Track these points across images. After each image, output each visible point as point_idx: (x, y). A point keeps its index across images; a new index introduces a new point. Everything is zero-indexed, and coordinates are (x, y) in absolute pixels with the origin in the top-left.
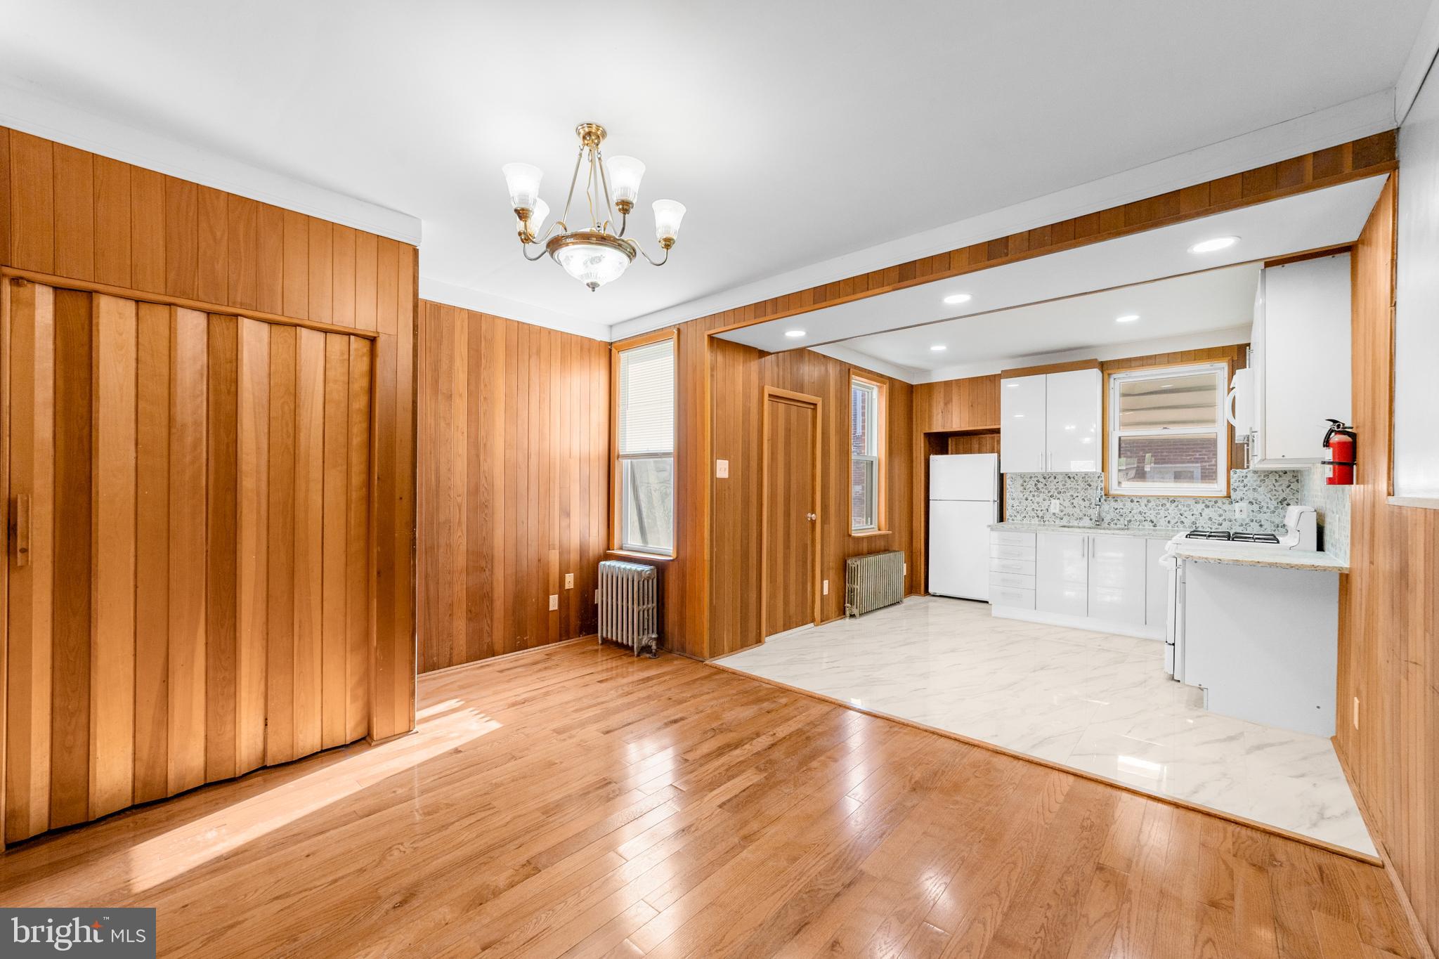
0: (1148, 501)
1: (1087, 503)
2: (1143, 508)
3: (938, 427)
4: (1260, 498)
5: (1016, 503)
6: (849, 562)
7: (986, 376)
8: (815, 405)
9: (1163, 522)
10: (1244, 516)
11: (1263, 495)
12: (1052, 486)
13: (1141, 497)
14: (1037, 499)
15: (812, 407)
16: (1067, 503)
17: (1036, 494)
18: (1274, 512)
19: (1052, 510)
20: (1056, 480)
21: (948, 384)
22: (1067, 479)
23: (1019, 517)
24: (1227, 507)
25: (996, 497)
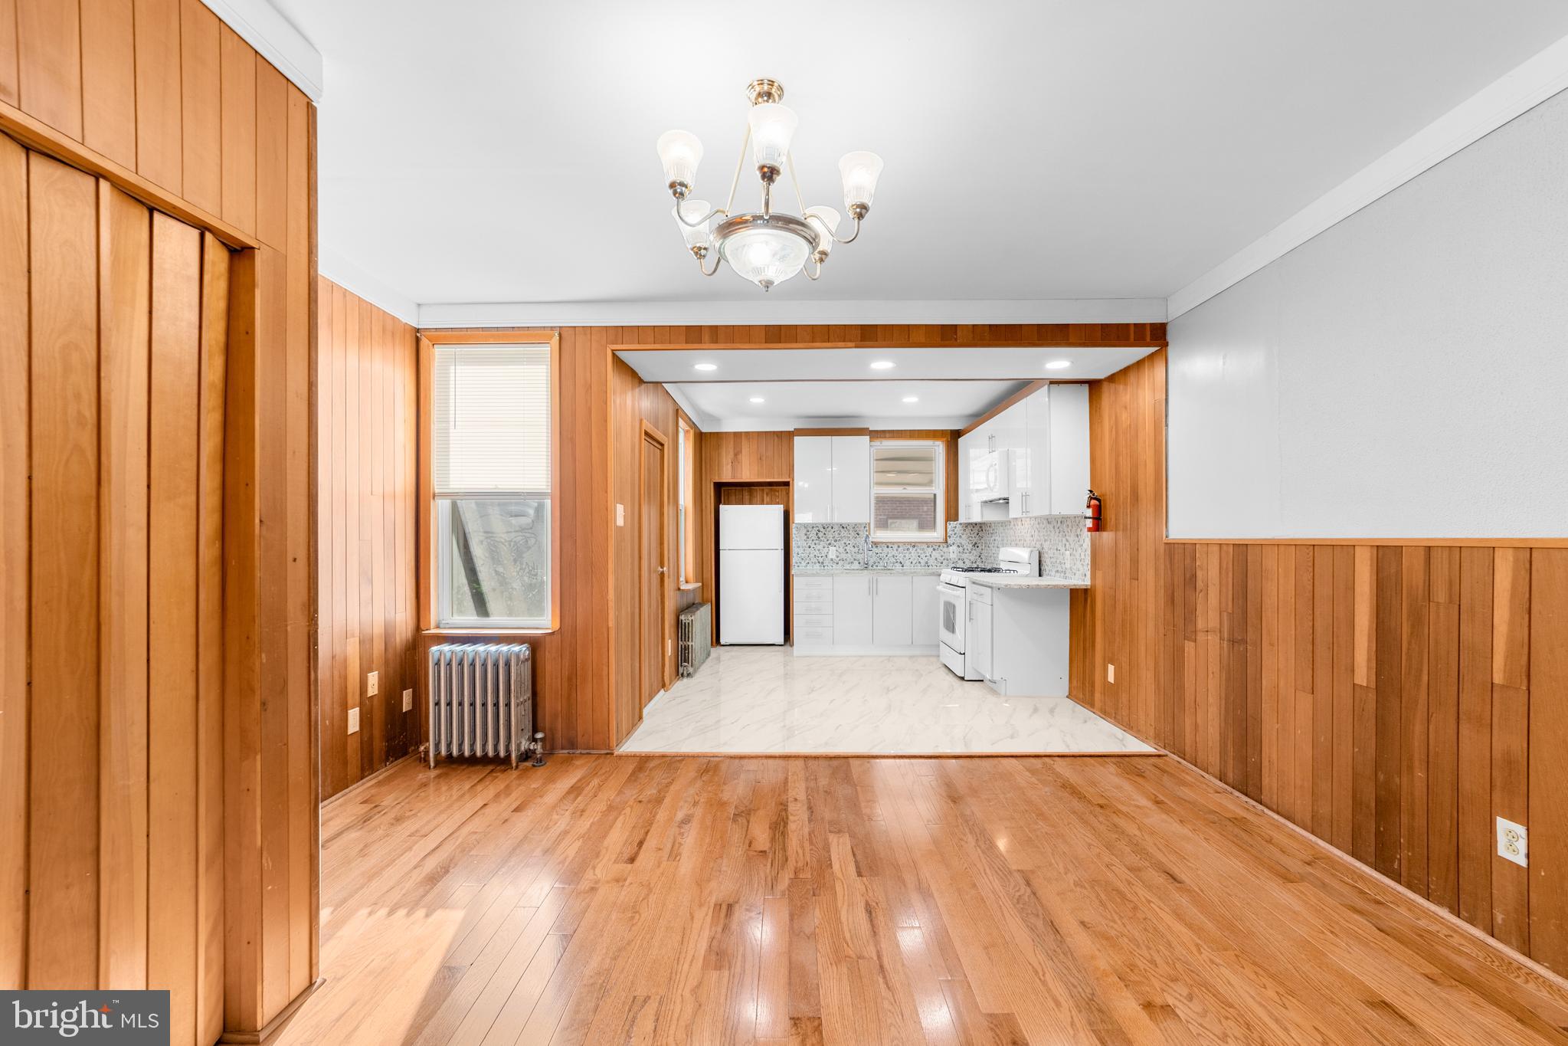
0: (899, 547)
1: (856, 549)
2: (895, 553)
3: (727, 477)
4: (963, 542)
5: (801, 551)
6: (682, 617)
7: (774, 432)
8: (662, 445)
9: (907, 563)
10: (955, 556)
11: (964, 541)
12: (830, 536)
13: (893, 543)
14: (818, 547)
15: (660, 447)
16: (841, 550)
17: (817, 542)
18: (970, 552)
19: (830, 556)
20: (833, 530)
21: (737, 435)
22: (841, 528)
23: (804, 564)
24: (945, 549)
25: (781, 545)
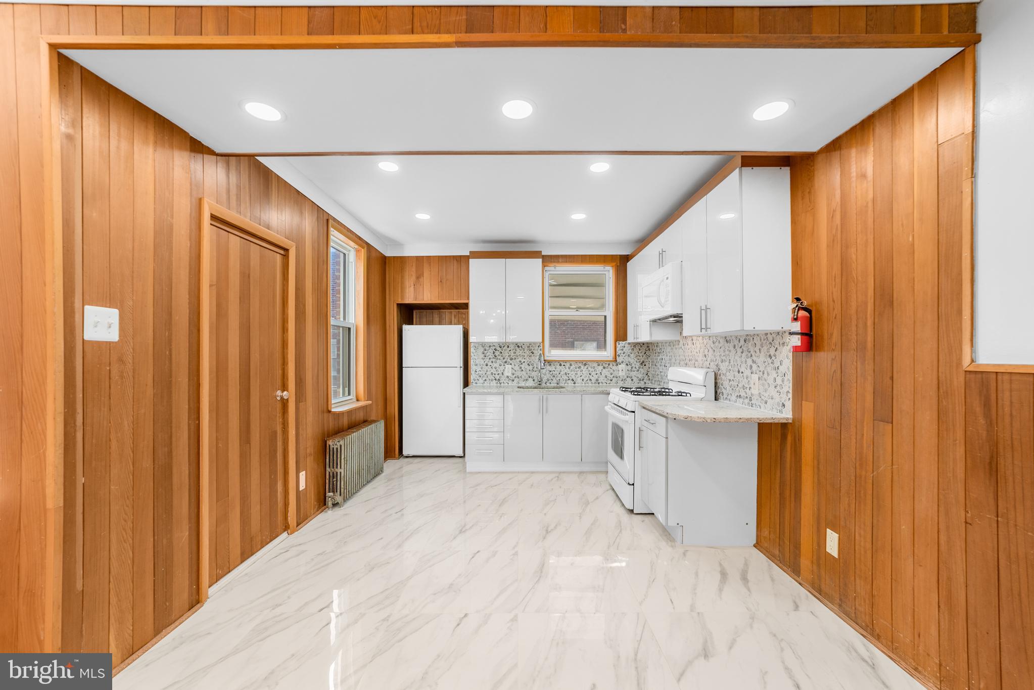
0: (571, 365)
1: (531, 368)
2: (567, 371)
3: (409, 299)
4: (632, 361)
5: (478, 369)
6: (330, 443)
7: (454, 256)
8: (286, 250)
9: (579, 380)
10: (624, 374)
11: (633, 360)
12: (506, 354)
13: (566, 361)
14: (495, 365)
15: (282, 252)
16: (517, 368)
17: (494, 360)
18: (638, 371)
19: (506, 374)
20: (509, 349)
21: (419, 259)
22: (517, 347)
23: (481, 381)
24: (614, 368)
25: (460, 362)
